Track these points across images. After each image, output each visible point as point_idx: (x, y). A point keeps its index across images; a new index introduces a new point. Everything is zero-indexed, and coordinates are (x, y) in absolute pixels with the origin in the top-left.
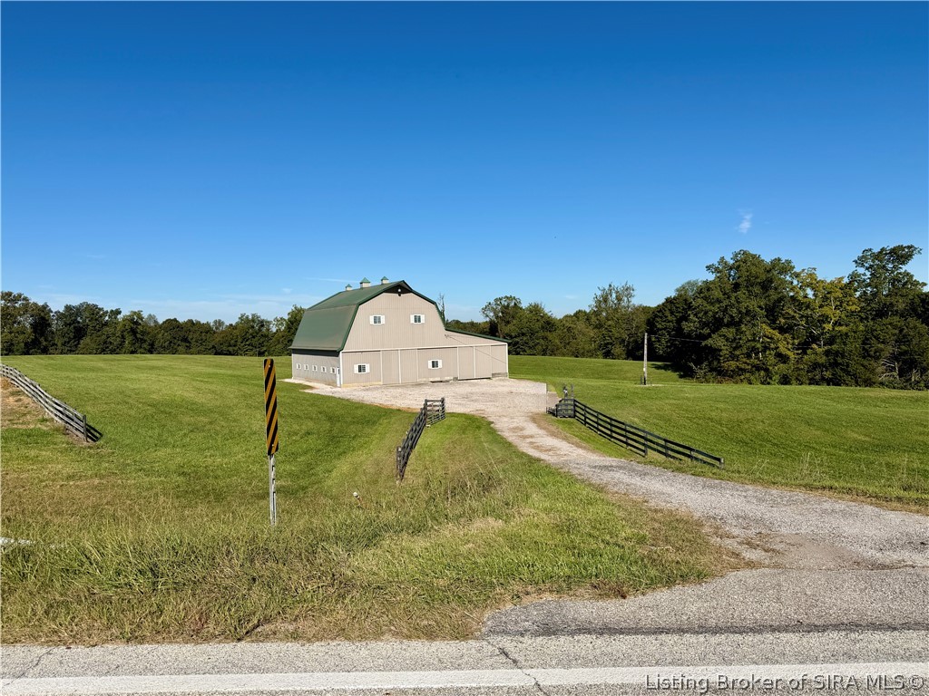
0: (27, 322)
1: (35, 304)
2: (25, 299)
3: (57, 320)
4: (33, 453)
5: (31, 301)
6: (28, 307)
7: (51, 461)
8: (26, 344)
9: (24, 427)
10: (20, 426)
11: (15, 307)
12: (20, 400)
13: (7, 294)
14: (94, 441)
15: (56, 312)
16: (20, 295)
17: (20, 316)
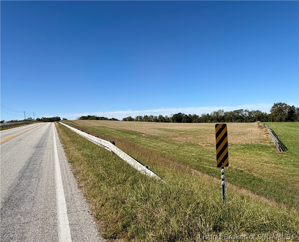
0: (287, 111)
1: (289, 106)
2: (286, 104)
3: (297, 110)
4: (260, 152)
5: (288, 105)
6: (286, 107)
7: (264, 156)
8: (286, 119)
9: (263, 144)
10: (262, 144)
11: (282, 107)
12: (267, 136)
13: (280, 103)
14: (283, 151)
15: (297, 108)
16: (284, 103)
17: (284, 110)
